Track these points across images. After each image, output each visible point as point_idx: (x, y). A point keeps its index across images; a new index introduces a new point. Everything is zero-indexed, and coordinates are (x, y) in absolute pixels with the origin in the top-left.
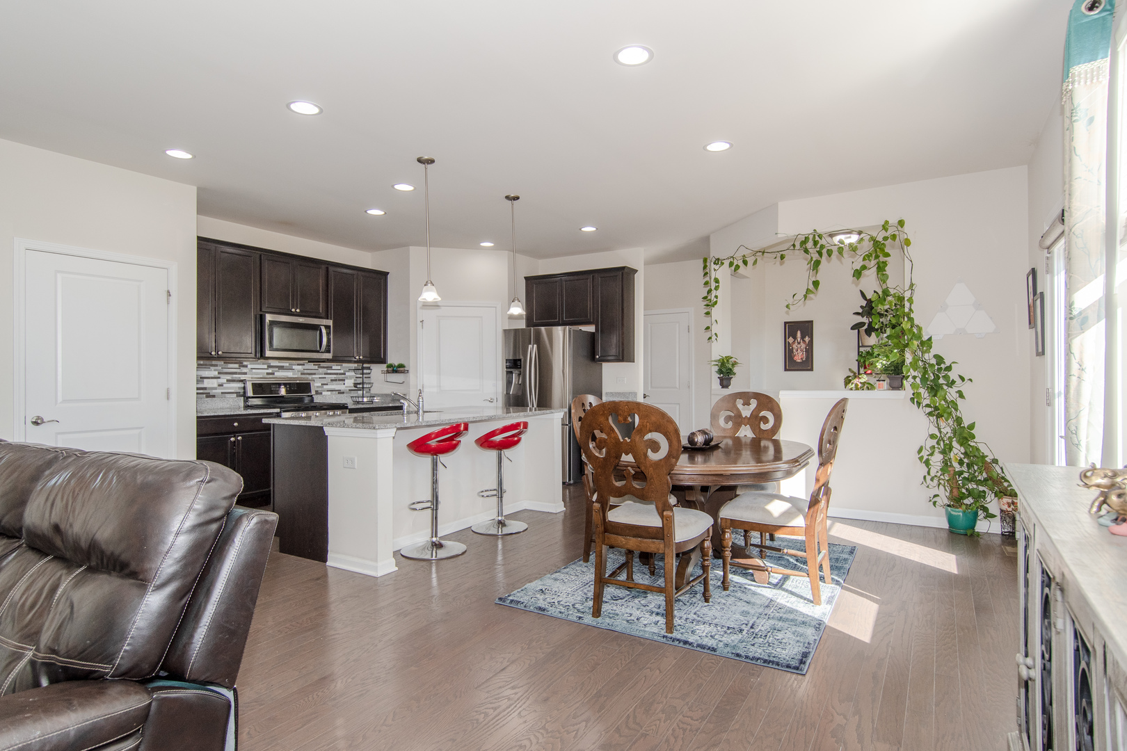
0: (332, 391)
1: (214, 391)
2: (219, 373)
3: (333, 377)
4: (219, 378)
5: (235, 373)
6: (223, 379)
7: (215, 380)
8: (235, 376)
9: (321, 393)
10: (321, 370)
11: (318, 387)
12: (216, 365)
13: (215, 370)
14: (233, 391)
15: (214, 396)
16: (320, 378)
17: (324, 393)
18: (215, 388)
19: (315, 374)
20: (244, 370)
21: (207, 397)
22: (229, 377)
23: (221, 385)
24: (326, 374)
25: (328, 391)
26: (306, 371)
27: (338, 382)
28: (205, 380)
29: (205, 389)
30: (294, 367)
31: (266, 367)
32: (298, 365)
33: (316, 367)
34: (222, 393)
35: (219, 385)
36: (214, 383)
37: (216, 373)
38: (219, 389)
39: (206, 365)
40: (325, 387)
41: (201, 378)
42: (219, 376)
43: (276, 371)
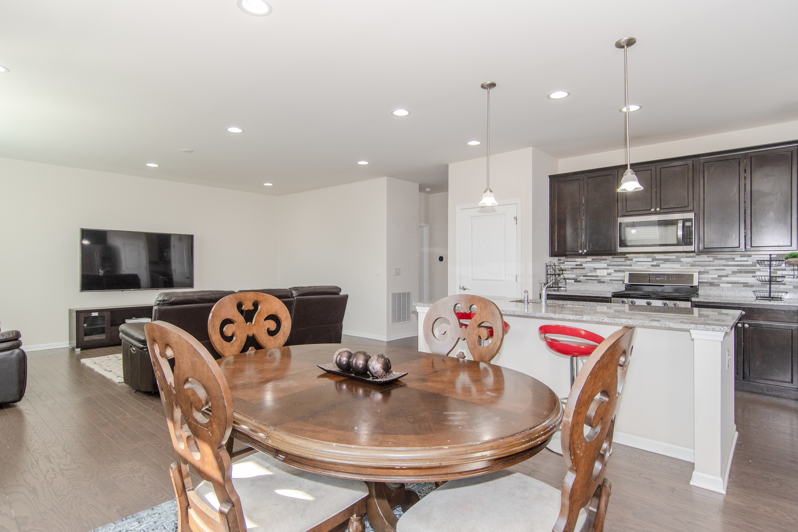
0: (735, 283)
1: (604, 278)
2: (608, 265)
3: (736, 268)
4: (608, 269)
5: (622, 265)
6: (611, 271)
7: (606, 270)
8: (621, 267)
9: (719, 285)
10: (716, 262)
11: (713, 278)
12: (606, 260)
13: (604, 263)
14: (619, 279)
15: (604, 282)
16: (716, 270)
17: (721, 285)
18: (605, 277)
19: (709, 266)
20: (628, 262)
21: (599, 282)
22: (617, 268)
23: (609, 274)
24: (724, 265)
25: (727, 283)
26: (696, 263)
27: (743, 274)
28: (597, 270)
29: (597, 276)
30: (682, 259)
31: (651, 260)
32: (687, 257)
33: (711, 259)
34: (610, 280)
35: (608, 274)
36: (605, 272)
37: (605, 266)
38: (608, 277)
39: (598, 259)
40: (724, 279)
41: (594, 269)
42: (608, 267)
43: (662, 263)
